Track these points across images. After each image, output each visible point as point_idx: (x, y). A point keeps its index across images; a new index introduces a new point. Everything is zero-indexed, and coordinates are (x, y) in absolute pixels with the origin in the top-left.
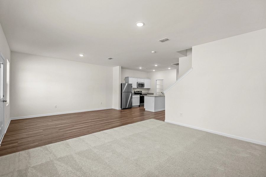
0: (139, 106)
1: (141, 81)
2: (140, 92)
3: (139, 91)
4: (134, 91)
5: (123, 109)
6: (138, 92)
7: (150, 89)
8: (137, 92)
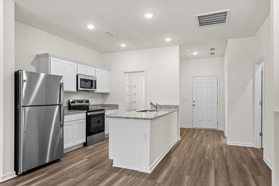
0: (85, 144)
1: (88, 72)
2: (84, 103)
3: (82, 101)
4: (68, 100)
5: (24, 174)
6: (80, 104)
7: (109, 96)
8: (77, 104)
